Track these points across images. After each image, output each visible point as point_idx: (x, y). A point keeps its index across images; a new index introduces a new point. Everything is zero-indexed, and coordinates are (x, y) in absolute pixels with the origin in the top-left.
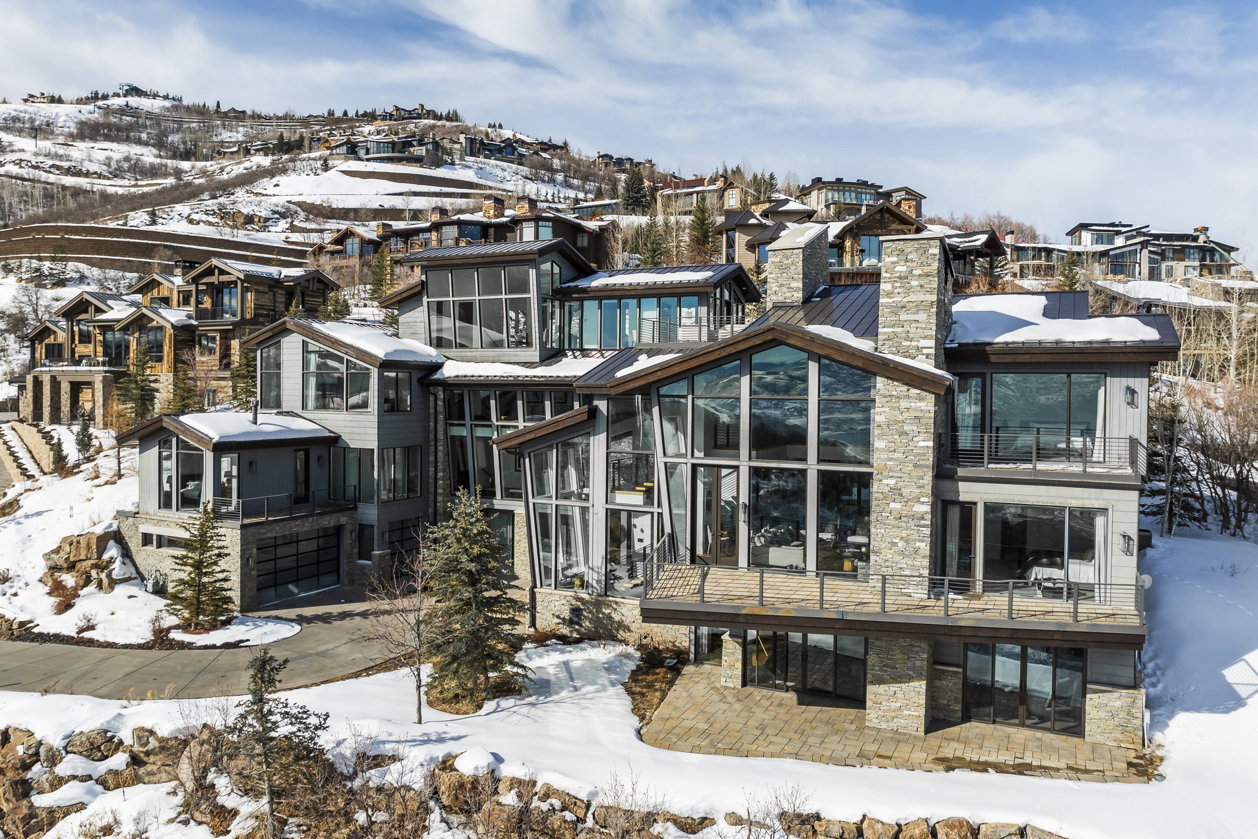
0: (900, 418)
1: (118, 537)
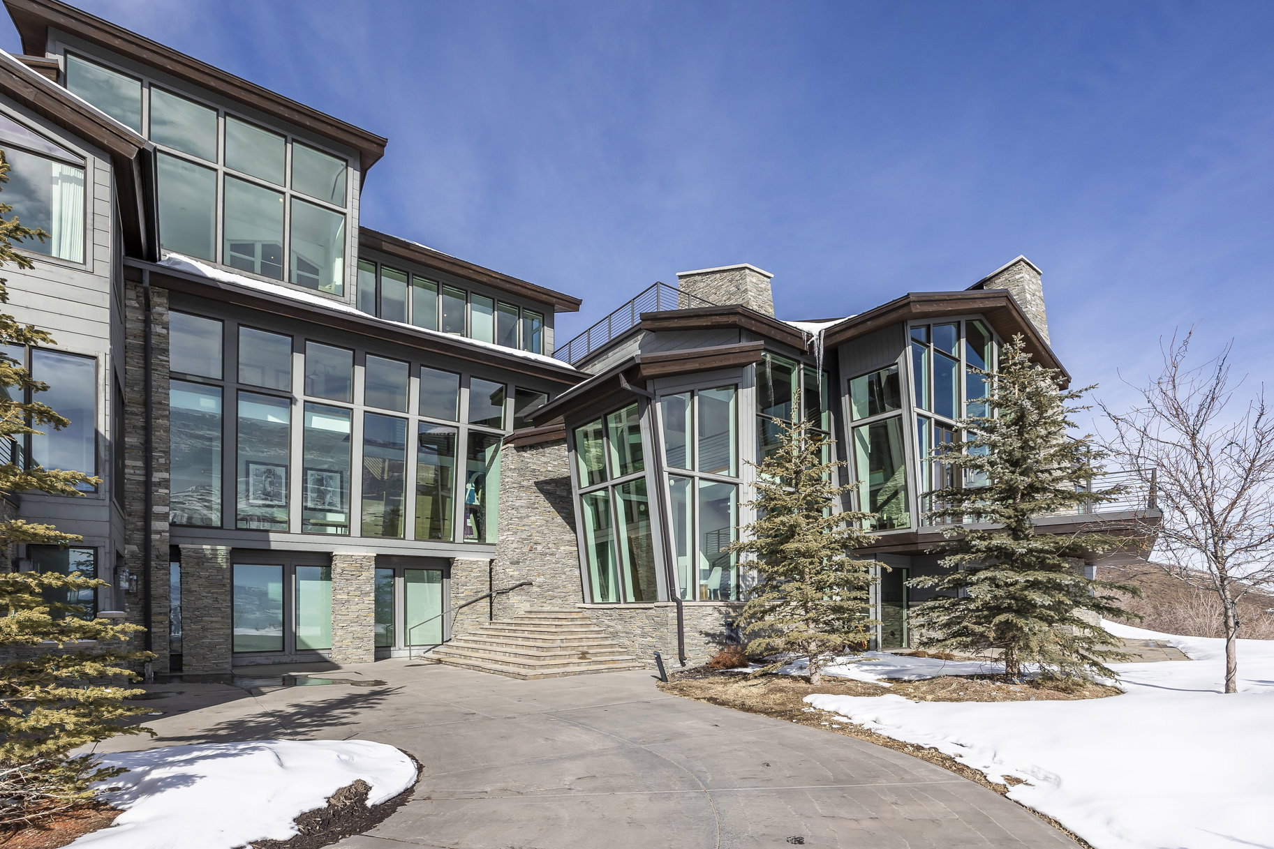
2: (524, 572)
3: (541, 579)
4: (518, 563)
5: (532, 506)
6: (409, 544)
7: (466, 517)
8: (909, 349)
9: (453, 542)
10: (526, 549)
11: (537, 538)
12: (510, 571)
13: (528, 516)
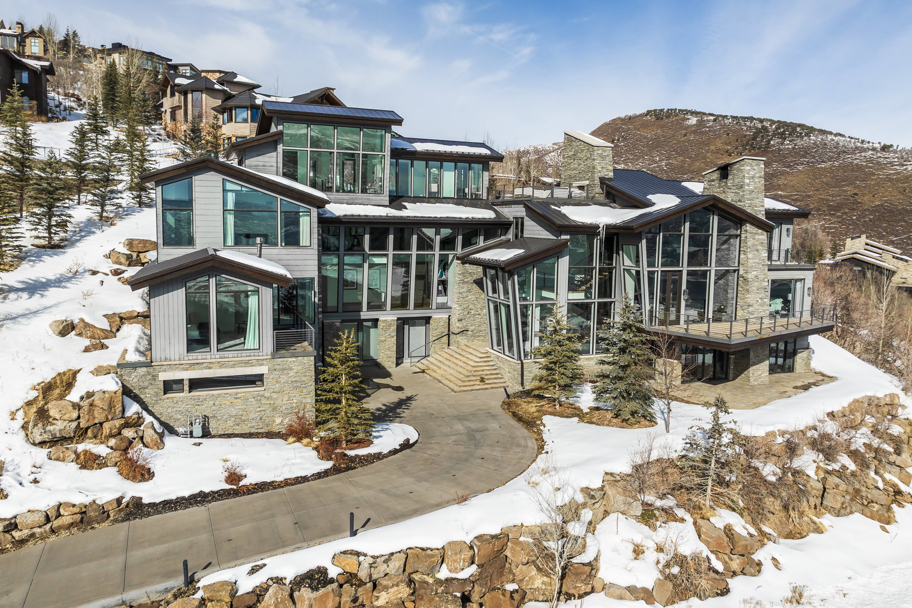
0: (756, 243)
1: (127, 391)
2: (465, 324)
3: (473, 328)
4: (461, 320)
5: (469, 291)
6: (411, 312)
7: (439, 285)
8: (644, 242)
9: (431, 309)
10: (466, 313)
11: (471, 306)
12: (458, 325)
13: (467, 296)
